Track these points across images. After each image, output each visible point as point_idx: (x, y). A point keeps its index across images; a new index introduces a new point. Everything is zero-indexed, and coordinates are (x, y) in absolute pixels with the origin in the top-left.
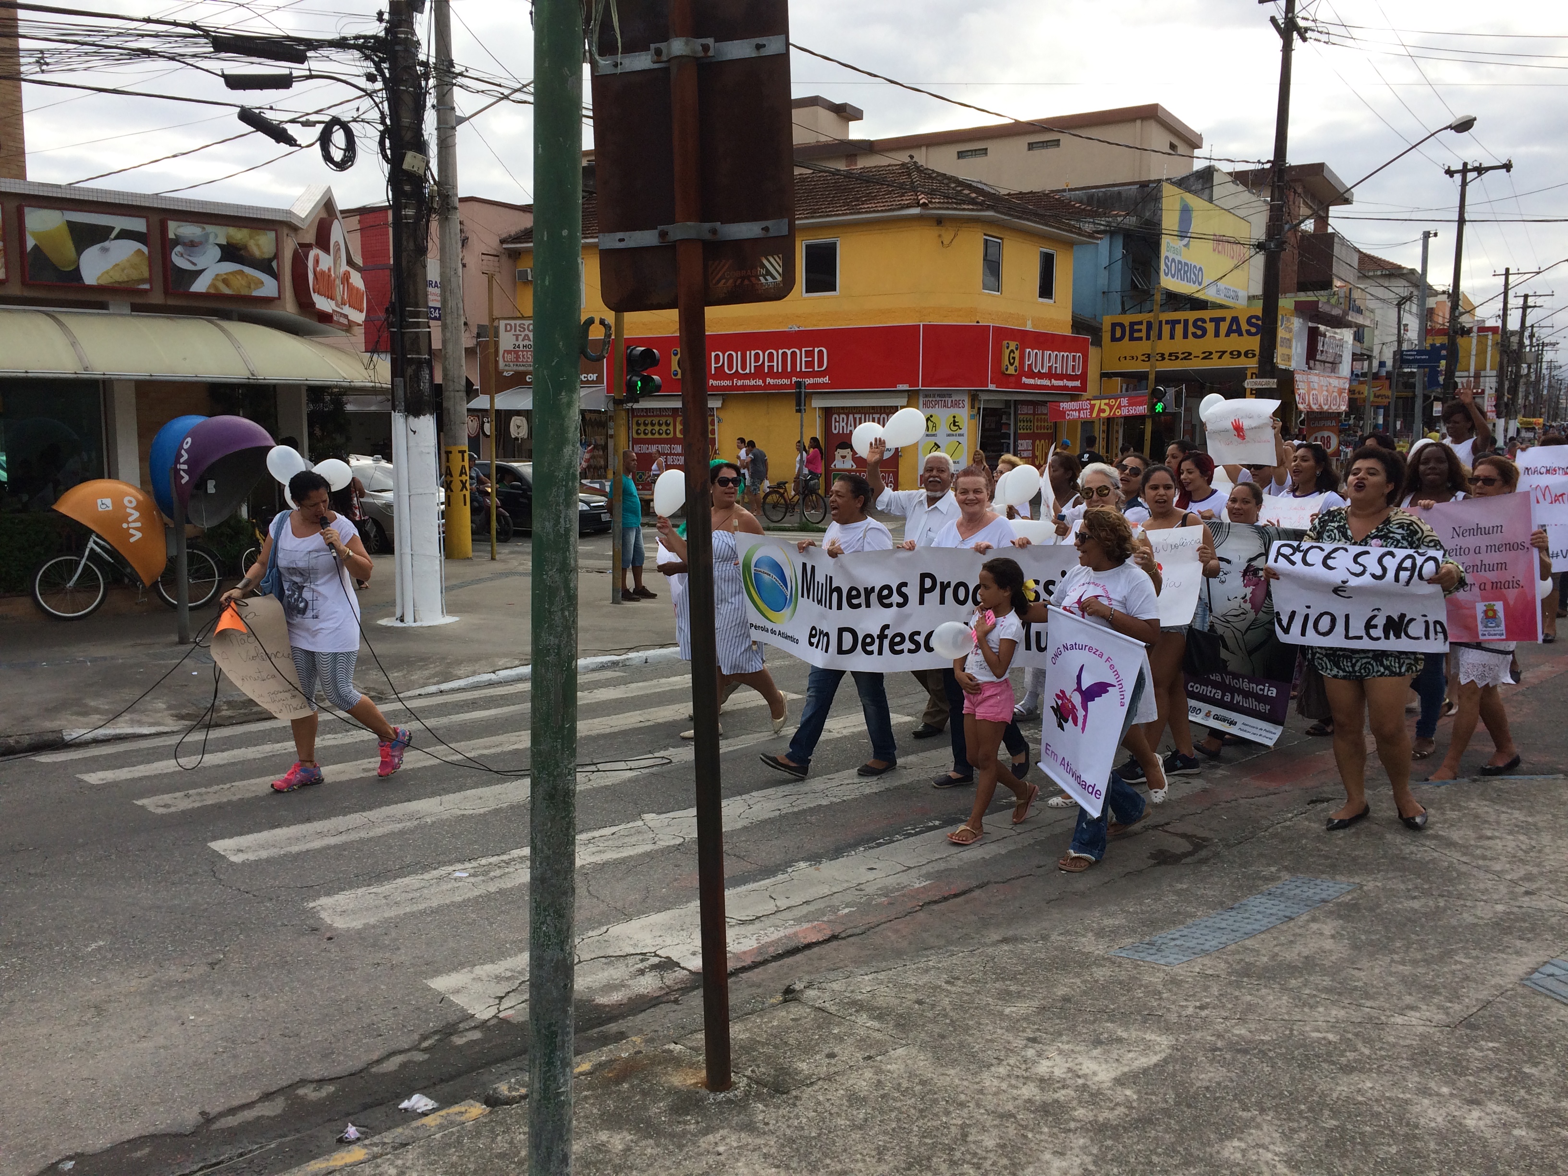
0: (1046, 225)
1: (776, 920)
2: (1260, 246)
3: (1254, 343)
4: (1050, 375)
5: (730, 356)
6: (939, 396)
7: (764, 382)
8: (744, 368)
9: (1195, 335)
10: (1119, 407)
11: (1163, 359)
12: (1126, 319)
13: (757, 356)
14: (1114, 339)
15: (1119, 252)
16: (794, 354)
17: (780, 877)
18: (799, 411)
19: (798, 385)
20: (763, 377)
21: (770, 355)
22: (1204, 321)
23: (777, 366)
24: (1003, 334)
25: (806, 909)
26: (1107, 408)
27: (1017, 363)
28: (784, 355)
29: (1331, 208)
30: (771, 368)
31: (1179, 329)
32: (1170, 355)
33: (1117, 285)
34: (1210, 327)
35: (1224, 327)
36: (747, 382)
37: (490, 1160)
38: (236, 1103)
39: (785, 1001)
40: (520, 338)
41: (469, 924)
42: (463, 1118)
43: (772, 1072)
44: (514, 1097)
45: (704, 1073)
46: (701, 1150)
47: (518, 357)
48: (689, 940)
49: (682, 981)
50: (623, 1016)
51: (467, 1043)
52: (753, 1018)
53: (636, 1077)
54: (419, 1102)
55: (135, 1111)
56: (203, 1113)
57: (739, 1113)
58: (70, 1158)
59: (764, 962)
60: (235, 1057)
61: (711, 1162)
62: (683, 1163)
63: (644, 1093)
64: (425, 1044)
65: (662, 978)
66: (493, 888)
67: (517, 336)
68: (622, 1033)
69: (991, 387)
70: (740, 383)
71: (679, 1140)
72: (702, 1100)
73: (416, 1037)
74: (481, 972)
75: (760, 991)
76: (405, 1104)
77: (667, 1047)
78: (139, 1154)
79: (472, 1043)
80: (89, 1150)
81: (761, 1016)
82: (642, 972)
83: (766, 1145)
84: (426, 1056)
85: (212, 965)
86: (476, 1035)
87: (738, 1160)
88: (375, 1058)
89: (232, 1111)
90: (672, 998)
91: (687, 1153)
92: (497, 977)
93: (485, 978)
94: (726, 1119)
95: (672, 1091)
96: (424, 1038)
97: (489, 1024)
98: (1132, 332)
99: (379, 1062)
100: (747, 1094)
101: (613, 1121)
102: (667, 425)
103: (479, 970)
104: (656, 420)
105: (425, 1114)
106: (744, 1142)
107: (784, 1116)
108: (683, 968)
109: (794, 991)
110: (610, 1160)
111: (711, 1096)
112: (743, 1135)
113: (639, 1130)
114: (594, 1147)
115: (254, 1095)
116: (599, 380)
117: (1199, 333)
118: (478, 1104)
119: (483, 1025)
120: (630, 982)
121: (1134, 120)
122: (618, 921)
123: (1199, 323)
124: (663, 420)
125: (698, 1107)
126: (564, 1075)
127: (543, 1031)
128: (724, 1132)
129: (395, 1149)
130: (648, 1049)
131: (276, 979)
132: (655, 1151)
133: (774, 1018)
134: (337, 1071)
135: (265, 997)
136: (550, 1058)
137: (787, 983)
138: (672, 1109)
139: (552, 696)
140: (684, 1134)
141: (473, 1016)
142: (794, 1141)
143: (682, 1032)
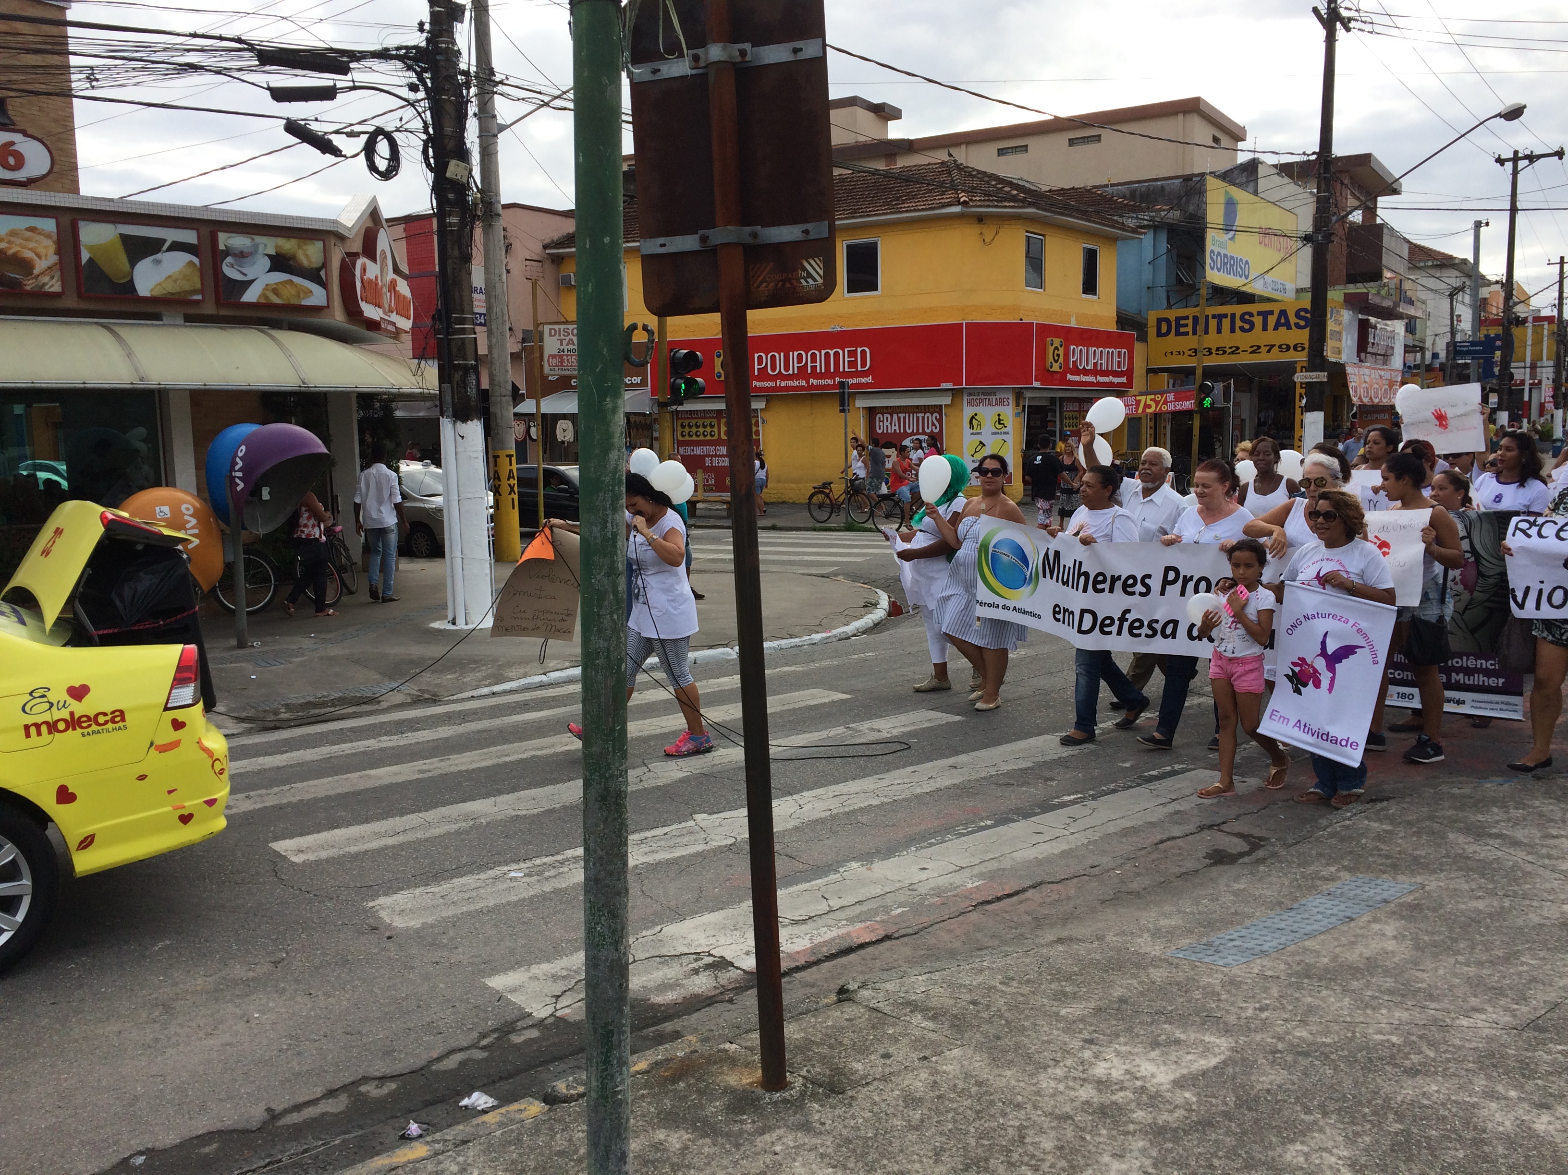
0: (1089, 221)
1: (828, 919)
2: (1307, 239)
3: (1303, 336)
4: (1095, 372)
5: (773, 357)
6: (983, 394)
7: (808, 382)
8: (787, 368)
9: (1242, 329)
10: (1165, 402)
11: (1211, 353)
12: (1172, 314)
13: (800, 357)
14: (1159, 334)
15: (1163, 246)
16: (836, 354)
17: (833, 877)
18: (842, 411)
19: (842, 385)
20: (807, 377)
21: (814, 355)
22: (1251, 315)
23: (820, 366)
24: (1046, 330)
25: (858, 909)
26: (1153, 404)
27: (1061, 360)
28: (827, 355)
29: (1379, 199)
30: (814, 368)
31: (1226, 323)
32: (1218, 349)
33: (1162, 279)
34: (1258, 321)
35: (1272, 320)
36: (790, 383)
37: (550, 1158)
38: (301, 1100)
39: (840, 1001)
40: (565, 342)
41: (525, 923)
42: (523, 1116)
43: (828, 1073)
44: (572, 1095)
45: (760, 1072)
46: (758, 1149)
47: (562, 362)
48: (742, 940)
49: (736, 980)
50: (679, 1016)
51: (525, 1042)
52: (807, 1018)
53: (692, 1076)
54: (479, 1099)
55: (203, 1107)
56: (269, 1110)
57: (795, 1113)
58: (141, 1153)
59: (818, 962)
60: (299, 1054)
61: (768, 1161)
62: (741, 1162)
63: (700, 1092)
64: (484, 1042)
65: (716, 977)
66: (548, 887)
67: (561, 341)
68: (677, 1032)
69: (1036, 384)
70: (783, 384)
71: (736, 1140)
72: (758, 1099)
73: (475, 1035)
74: (537, 971)
75: (814, 990)
76: (465, 1102)
77: (722, 1046)
78: (207, 1150)
79: (529, 1042)
80: (159, 1145)
81: (815, 1016)
82: (696, 972)
83: (822, 1145)
84: (486, 1054)
85: (276, 963)
86: (534, 1033)
87: (794, 1160)
88: (435, 1056)
89: (297, 1108)
90: (727, 998)
91: (744, 1152)
92: (553, 976)
93: (541, 976)
94: (783, 1119)
95: (728, 1090)
96: (483, 1036)
97: (546, 1022)
98: (1178, 327)
99: (439, 1059)
100: (803, 1094)
101: (670, 1120)
102: (712, 426)
103: (536, 969)
104: (700, 422)
105: (485, 1112)
106: (801, 1141)
107: (840, 1117)
108: (737, 968)
109: (847, 991)
110: (668, 1158)
111: (767, 1095)
112: (799, 1135)
113: (696, 1129)
114: (653, 1146)
115: (319, 1091)
116: (644, 383)
117: (1247, 326)
118: (537, 1102)
119: (540, 1024)
120: (685, 982)
121: (1175, 114)
122: (672, 921)
123: (1247, 317)
124: (708, 422)
125: (754, 1106)
126: (621, 1074)
127: (600, 1030)
128: (780, 1132)
129: (457, 1146)
130: (703, 1049)
131: (338, 977)
132: (712, 1150)
133: (828, 1018)
134: (400, 1067)
135: (327, 995)
136: (607, 1057)
137: (841, 982)
138: (728, 1108)
139: (603, 699)
140: (741, 1132)
141: (530, 1015)
142: (850, 1142)
143: (737, 1032)
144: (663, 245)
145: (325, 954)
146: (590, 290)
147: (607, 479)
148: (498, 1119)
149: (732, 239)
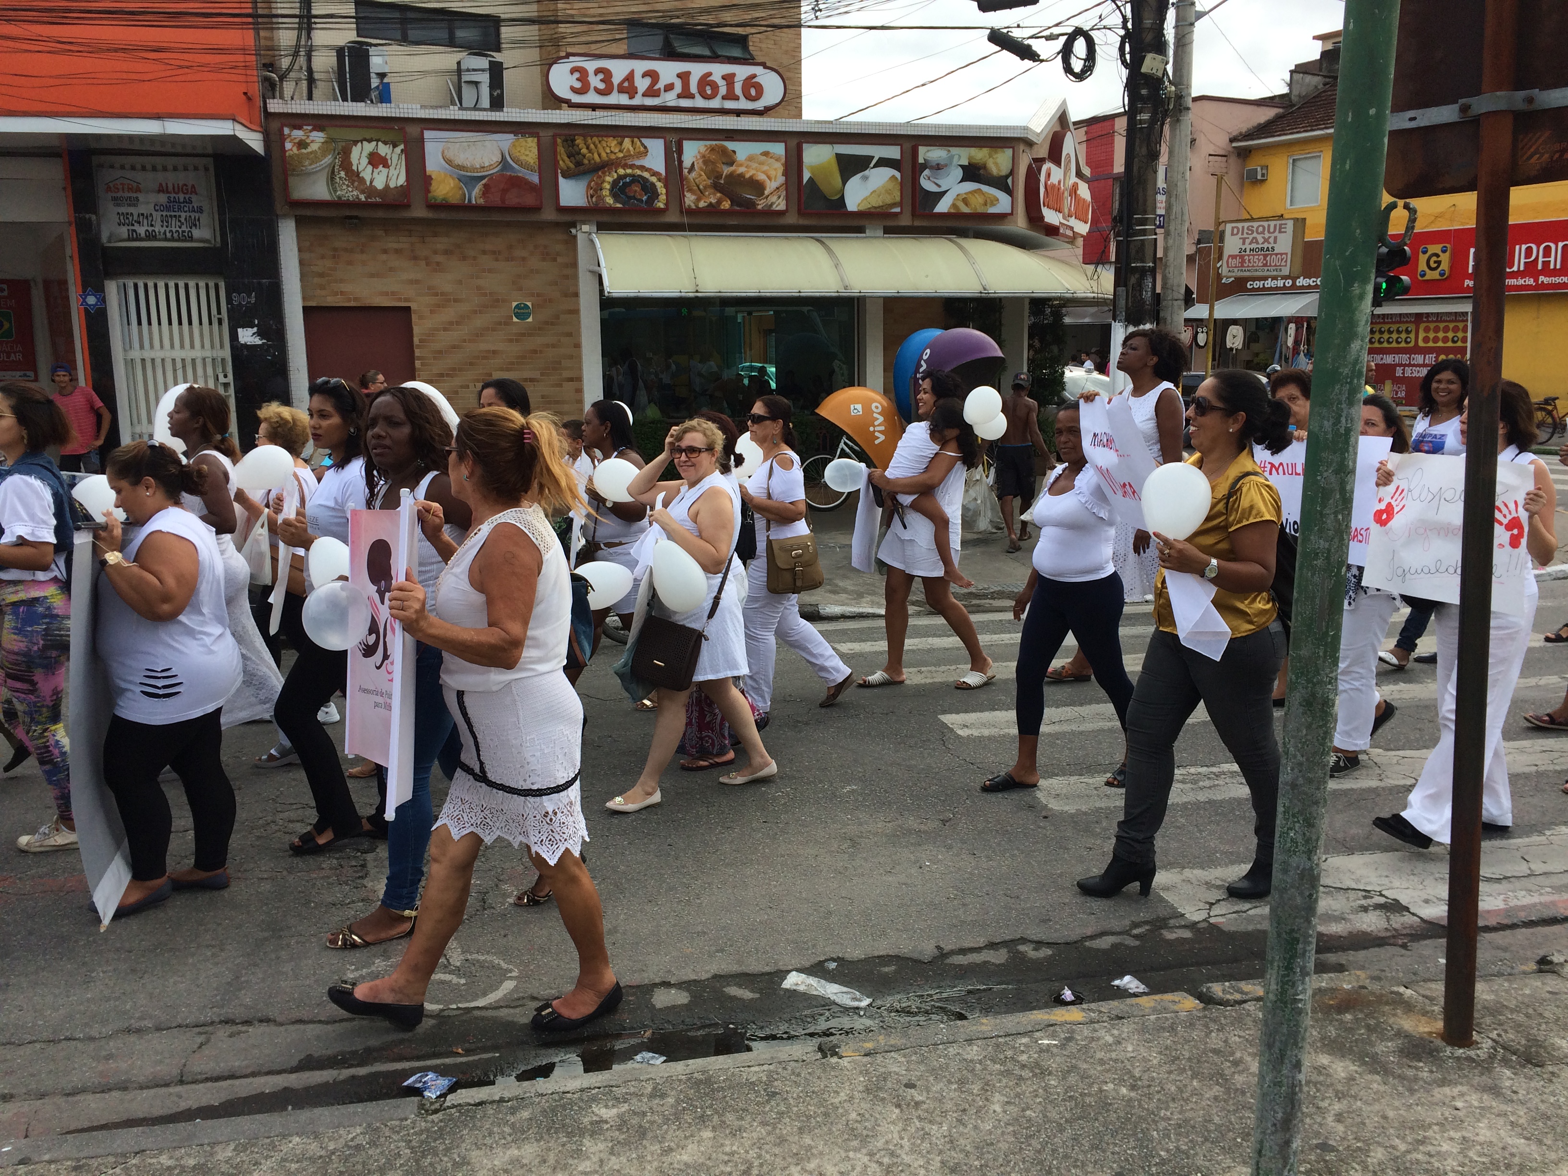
1: (1529, 883)
7: (1536, 280)
13: (1529, 251)
17: (1535, 839)
20: (1536, 275)
21: (1548, 248)
23: (1555, 261)
30: (1546, 264)
36: (1513, 282)
37: (1204, 1052)
38: (967, 945)
39: (1541, 971)
40: (1248, 241)
41: (1179, 828)
42: (1176, 1008)
43: (1523, 1042)
44: (1228, 1000)
45: (1440, 1025)
46: (1435, 1100)
47: (1243, 261)
48: (1421, 887)
49: (1411, 927)
50: (1344, 950)
51: (1177, 939)
52: (1499, 980)
53: (1361, 1011)
54: (1128, 982)
55: (884, 933)
56: (938, 947)
57: (1483, 1074)
58: (833, 960)
59: (1513, 926)
60: (964, 905)
61: (1447, 1114)
62: (1415, 1107)
63: (1368, 1027)
64: (1135, 932)
65: (1388, 920)
66: (1202, 797)
67: (1244, 240)
68: (1342, 965)
71: (1411, 1085)
72: (1437, 1050)
73: (1127, 922)
74: (1191, 876)
75: (1507, 955)
76: (1117, 982)
77: (1395, 989)
78: (886, 969)
79: (1182, 941)
80: (848, 956)
81: (1508, 980)
82: (1365, 909)
83: (1513, 1113)
84: (1137, 943)
85: (944, 822)
86: (1187, 934)
87: (1479, 1121)
88: (1089, 934)
89: (963, 951)
90: (1400, 942)
91: (1419, 1099)
92: (1207, 883)
93: (1194, 881)
94: (1466, 1076)
95: (1400, 1033)
96: (1136, 925)
97: (1199, 926)
99: (1092, 937)
100: (1492, 1057)
101: (1336, 1048)
102: (1408, 332)
103: (1187, 873)
104: (1394, 327)
105: (1135, 995)
106: (1487, 1104)
107: (1537, 1090)
108: (1413, 914)
109: (1551, 963)
110: (1332, 1085)
111: (1449, 1049)
112: (1485, 1097)
113: (1365, 1063)
114: (1315, 1068)
115: (981, 941)
118: (1191, 998)
119: (1192, 926)
120: (1351, 917)
122: (1338, 853)
124: (1403, 327)
125: (1432, 1056)
126: (1303, 983)
127: (1284, 935)
128: (1464, 1089)
129: (1112, 1019)
130: (1375, 987)
131: (999, 844)
132: (1382, 1088)
133: (1526, 986)
134: (1054, 937)
135: (989, 858)
136: (1289, 963)
137: (1542, 953)
138: (1401, 1051)
139: (1317, 601)
140: (1416, 1079)
141: (1183, 915)
142: (1549, 1118)
143: (1414, 978)
144: (1412, 119)
145: (988, 822)
146: (1347, 167)
147: (1346, 371)
148: (1152, 1004)
149: (1502, 106)
